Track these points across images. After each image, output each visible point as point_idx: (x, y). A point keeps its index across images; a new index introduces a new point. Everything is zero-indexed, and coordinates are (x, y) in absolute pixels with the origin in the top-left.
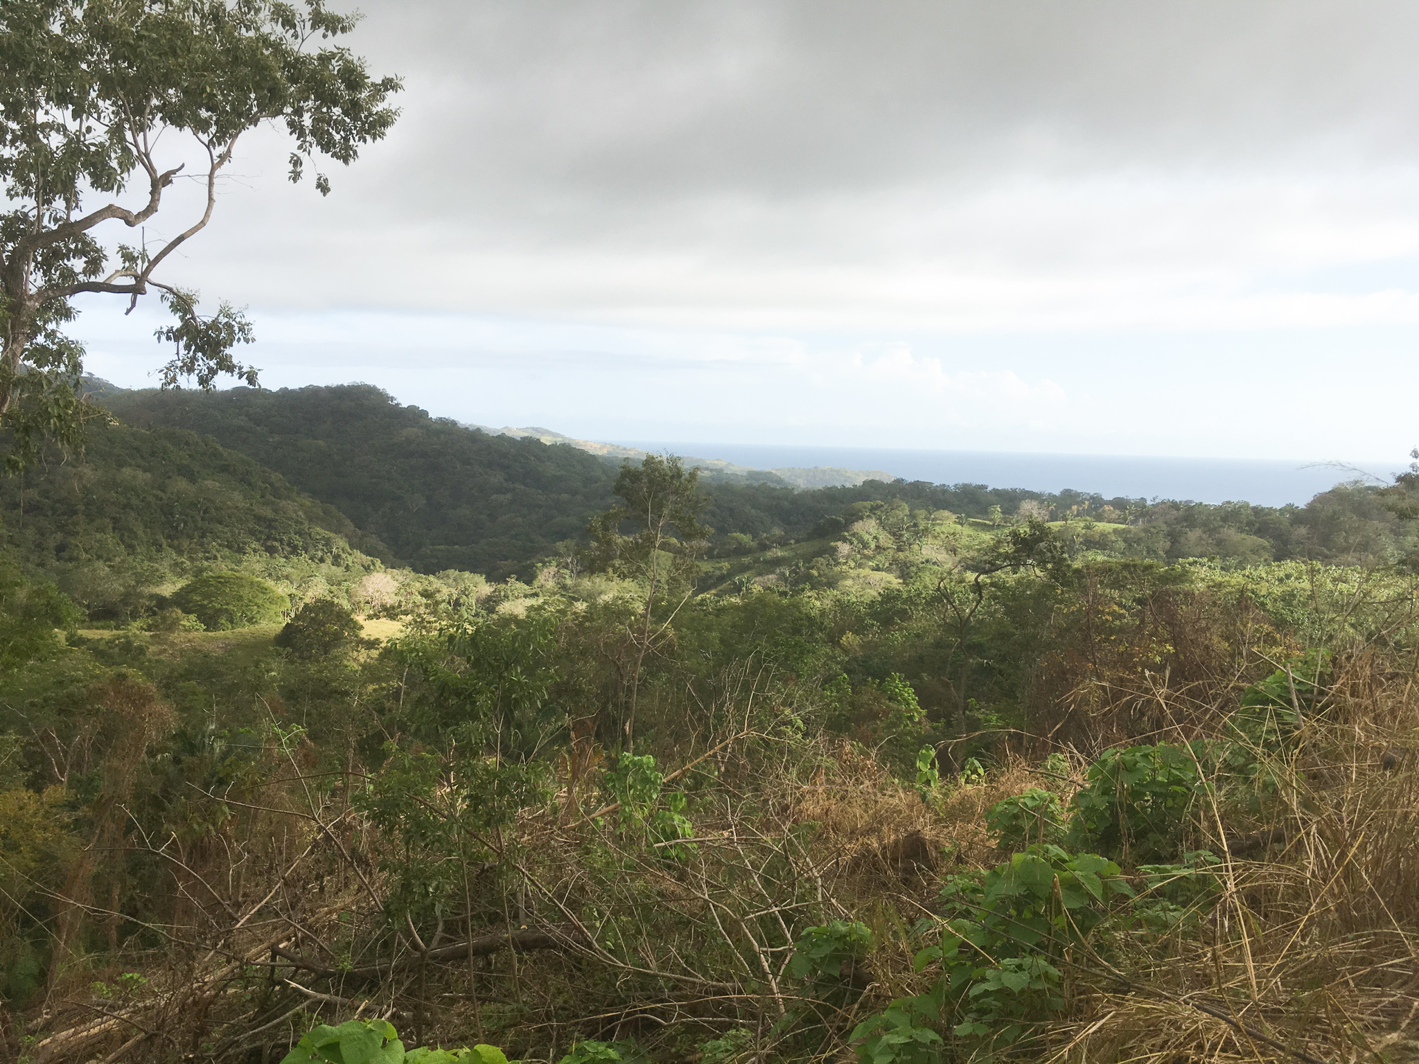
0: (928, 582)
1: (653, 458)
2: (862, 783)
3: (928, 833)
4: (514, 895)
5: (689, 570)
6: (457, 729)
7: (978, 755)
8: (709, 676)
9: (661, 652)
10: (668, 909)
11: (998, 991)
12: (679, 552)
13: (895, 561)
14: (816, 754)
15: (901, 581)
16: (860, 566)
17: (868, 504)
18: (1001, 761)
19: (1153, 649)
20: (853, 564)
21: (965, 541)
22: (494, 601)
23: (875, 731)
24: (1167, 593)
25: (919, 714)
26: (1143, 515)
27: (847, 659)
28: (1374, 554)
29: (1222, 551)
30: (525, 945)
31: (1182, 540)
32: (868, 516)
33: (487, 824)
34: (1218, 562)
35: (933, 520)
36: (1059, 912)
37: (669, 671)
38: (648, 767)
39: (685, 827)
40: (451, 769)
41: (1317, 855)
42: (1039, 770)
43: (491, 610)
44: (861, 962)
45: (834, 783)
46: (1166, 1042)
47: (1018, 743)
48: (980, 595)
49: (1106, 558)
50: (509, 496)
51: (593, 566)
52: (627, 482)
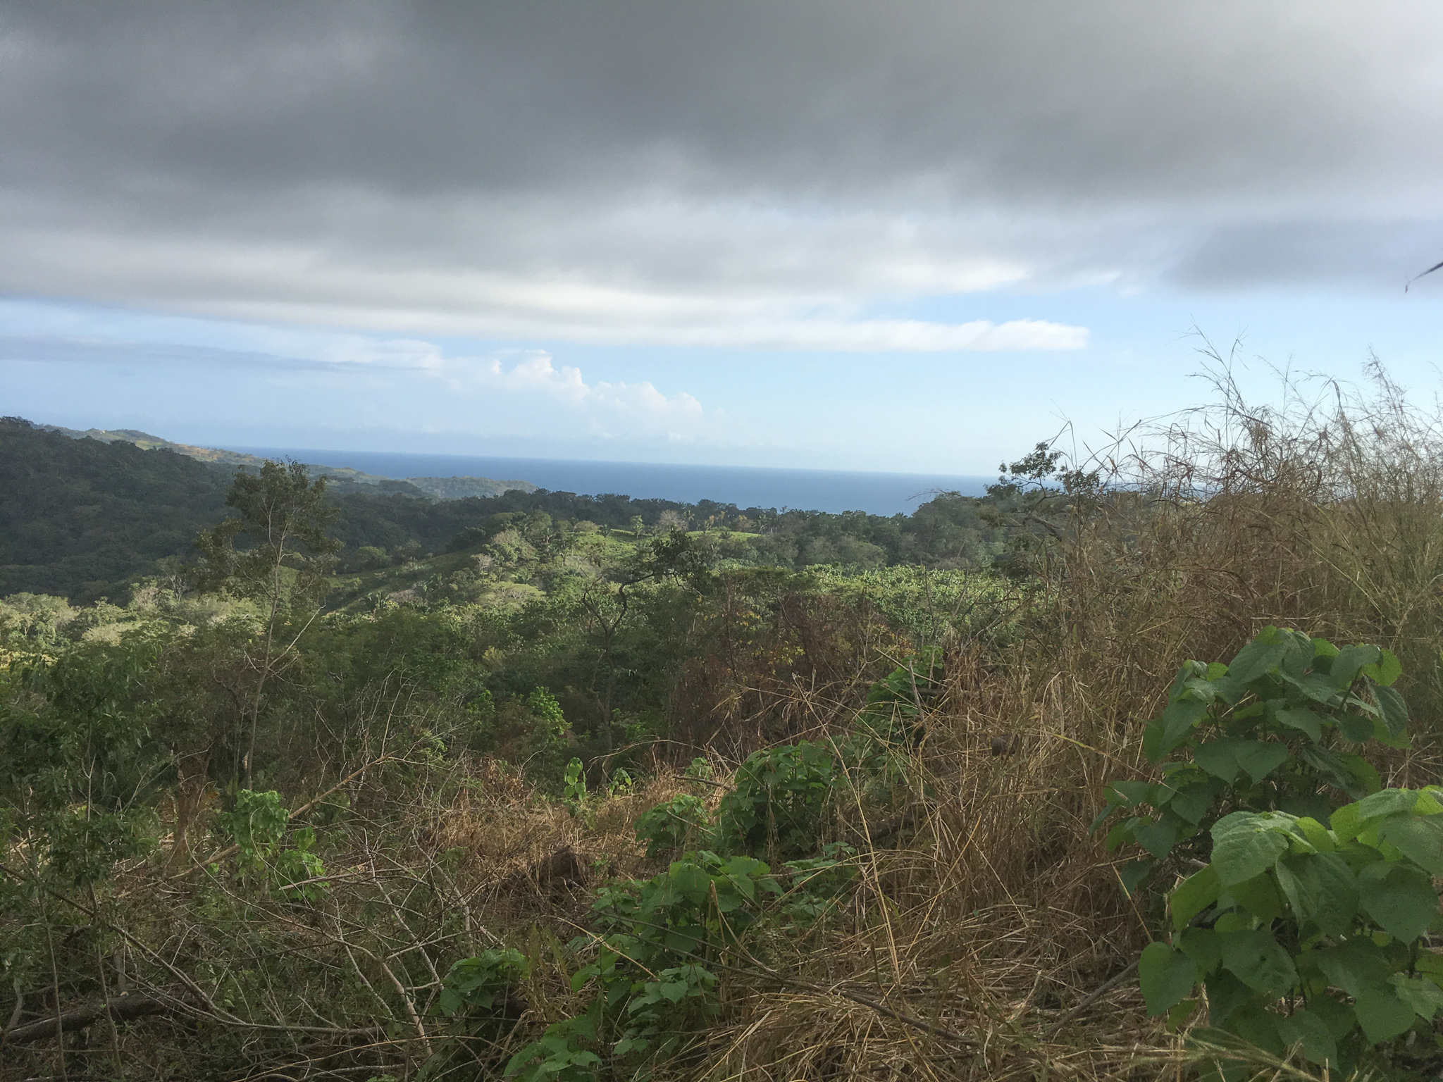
0: (573, 593)
1: (273, 466)
2: (508, 802)
3: (578, 848)
4: (111, 959)
5: (316, 587)
6: (36, 777)
7: (626, 766)
8: (340, 700)
9: (285, 676)
10: (296, 956)
11: (657, 1003)
12: (303, 568)
13: (538, 573)
14: (460, 776)
15: (544, 593)
16: (502, 578)
17: (509, 515)
18: (648, 769)
19: (786, 652)
20: (495, 577)
21: (608, 551)
22: (80, 628)
23: (520, 747)
24: (798, 599)
25: (564, 727)
26: (773, 524)
27: (489, 674)
28: (969, 558)
29: (843, 558)
30: (125, 1014)
31: (808, 547)
32: (510, 528)
33: (78, 881)
34: (840, 569)
35: (576, 531)
36: (715, 916)
37: (294, 696)
38: (272, 804)
39: (316, 866)
40: (29, 823)
41: (942, 838)
42: (684, 776)
43: (76, 638)
44: (514, 990)
45: (478, 804)
46: (818, 1035)
47: (663, 751)
48: (625, 605)
49: (741, 566)
50: (97, 507)
51: (201, 586)
52: (243, 492)
